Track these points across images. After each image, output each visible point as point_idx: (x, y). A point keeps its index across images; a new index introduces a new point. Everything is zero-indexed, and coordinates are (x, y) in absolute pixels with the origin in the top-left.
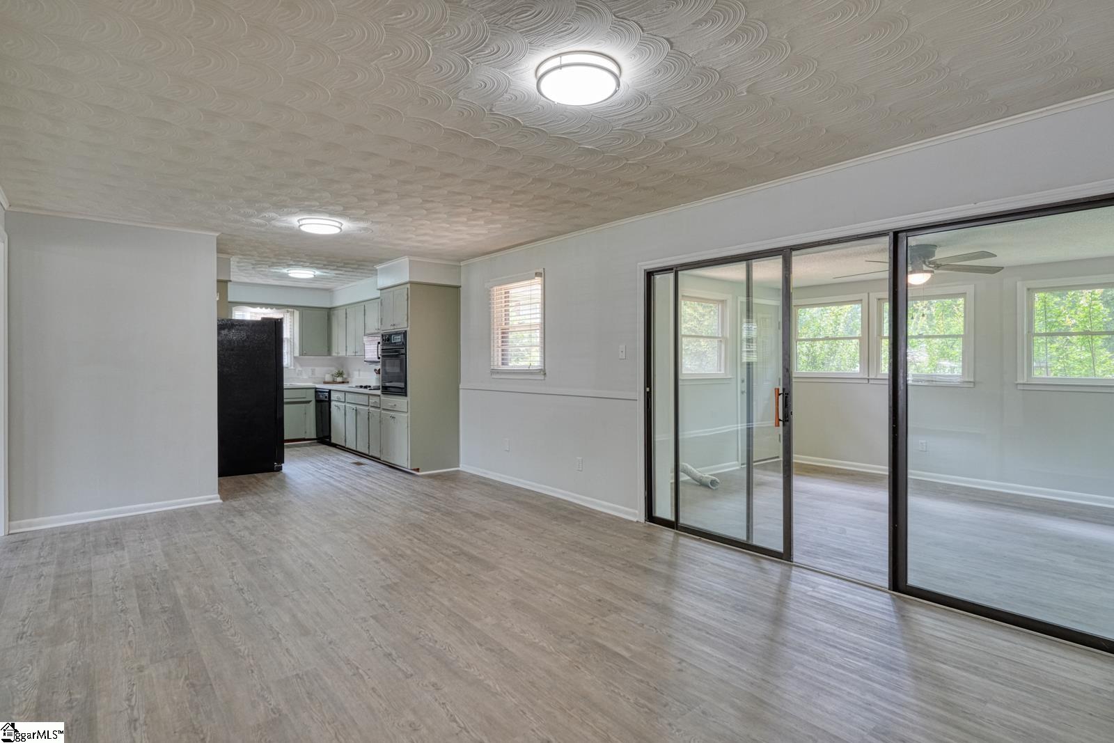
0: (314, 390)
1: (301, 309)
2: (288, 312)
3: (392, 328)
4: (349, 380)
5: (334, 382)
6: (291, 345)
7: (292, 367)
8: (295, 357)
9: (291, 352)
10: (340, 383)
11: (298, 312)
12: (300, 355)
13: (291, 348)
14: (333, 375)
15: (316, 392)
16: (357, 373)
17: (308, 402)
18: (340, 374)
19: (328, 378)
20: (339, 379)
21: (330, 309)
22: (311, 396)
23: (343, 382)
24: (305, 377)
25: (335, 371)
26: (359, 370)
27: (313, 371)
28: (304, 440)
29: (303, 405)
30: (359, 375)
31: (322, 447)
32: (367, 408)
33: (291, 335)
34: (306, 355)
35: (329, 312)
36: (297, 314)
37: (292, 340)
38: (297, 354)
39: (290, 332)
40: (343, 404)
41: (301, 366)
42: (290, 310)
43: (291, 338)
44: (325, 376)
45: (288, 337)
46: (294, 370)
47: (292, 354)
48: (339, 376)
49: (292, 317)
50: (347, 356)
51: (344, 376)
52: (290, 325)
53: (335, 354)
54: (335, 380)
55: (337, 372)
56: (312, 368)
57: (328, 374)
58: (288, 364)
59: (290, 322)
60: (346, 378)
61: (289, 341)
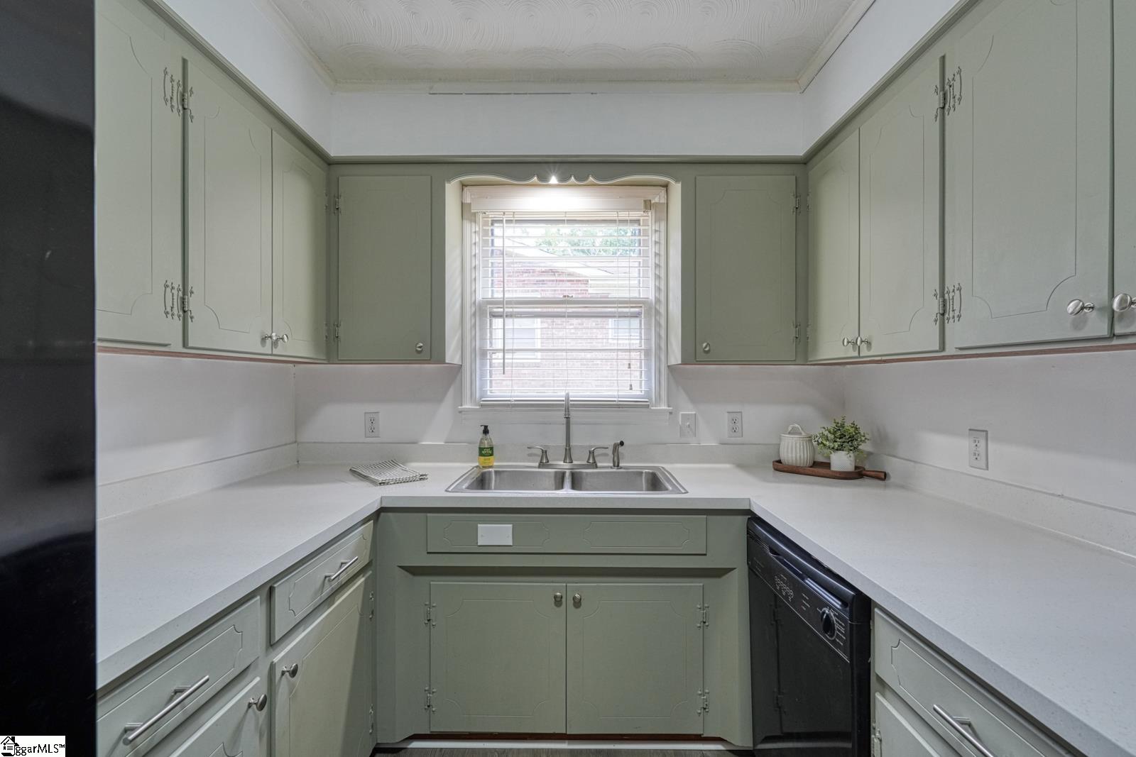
1: (693, 169)
5: (818, 469)
6: (658, 324)
7: (664, 407)
8: (671, 368)
9: (659, 347)
10: (844, 475)
11: (680, 185)
12: (684, 362)
13: (659, 336)
14: (810, 439)
17: (718, 573)
18: (846, 438)
19: (793, 450)
20: (842, 461)
23: (858, 474)
24: (709, 441)
25: (820, 426)
27: (735, 424)
29: (697, 583)
33: (658, 289)
34: (708, 356)
35: (802, 174)
36: (676, 193)
37: (663, 310)
38: (676, 357)
39: (658, 277)
41: (694, 401)
42: (657, 200)
43: (658, 301)
44: (780, 439)
45: (651, 295)
46: (671, 413)
47: (663, 357)
48: (841, 448)
49: (663, 224)
50: (943, 348)
51: (862, 447)
52: (659, 255)
53: (832, 346)
54: (820, 459)
55: (831, 426)
56: (731, 408)
57: (789, 433)
58: (648, 393)
59: (659, 243)
60: (870, 454)
61: (653, 311)
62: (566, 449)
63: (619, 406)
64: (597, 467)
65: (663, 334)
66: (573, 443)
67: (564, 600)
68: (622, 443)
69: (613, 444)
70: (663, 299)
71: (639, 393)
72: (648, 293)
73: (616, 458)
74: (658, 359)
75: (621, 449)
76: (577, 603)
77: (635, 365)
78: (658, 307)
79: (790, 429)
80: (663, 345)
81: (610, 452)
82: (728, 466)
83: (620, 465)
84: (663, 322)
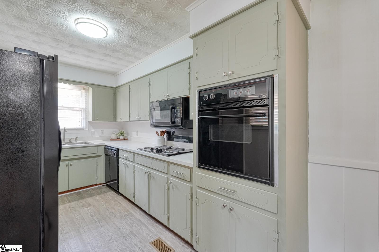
0: (104, 147)
1: (94, 86)
2: (84, 89)
3: (227, 78)
4: (129, 137)
5: (118, 139)
6: (86, 113)
7: (87, 130)
8: (89, 122)
9: (86, 118)
10: (122, 140)
11: (91, 88)
12: (92, 121)
13: (86, 115)
14: (117, 134)
15: (105, 148)
16: (136, 133)
17: (99, 156)
18: (122, 134)
19: (114, 136)
20: (122, 137)
21: (115, 88)
22: (102, 152)
23: (124, 139)
24: (97, 136)
25: (118, 132)
26: (137, 131)
27: (103, 132)
28: (96, 185)
29: (96, 158)
30: (137, 135)
31: (111, 194)
32: (166, 176)
33: (86, 106)
34: (97, 120)
35: (115, 90)
36: (91, 90)
37: (87, 110)
38: (90, 119)
39: (86, 104)
40: (133, 164)
41: (94, 128)
42: (86, 88)
43: (86, 108)
44: (111, 135)
45: (84, 107)
46: (89, 131)
47: (87, 119)
48: (121, 135)
49: (87, 93)
50: (129, 121)
51: (125, 135)
52: (86, 99)
53: (119, 120)
54: (118, 138)
55: (120, 132)
56: (102, 130)
57: (113, 134)
58: (84, 127)
59: (86, 97)
60: (126, 136)
61: (85, 110)
62: (63, 139)
63: (77, 130)
64: (71, 142)
65: (87, 115)
66: (65, 138)
67: (68, 165)
68: (78, 137)
69: (75, 137)
70: (87, 108)
71: (81, 127)
72: (84, 106)
73: (76, 140)
74: (86, 120)
75: (78, 138)
76: (71, 165)
77: (80, 121)
78: (86, 109)
79: (113, 133)
80: (87, 117)
81: (75, 139)
82: (101, 140)
83: (77, 142)
84: (87, 113)
